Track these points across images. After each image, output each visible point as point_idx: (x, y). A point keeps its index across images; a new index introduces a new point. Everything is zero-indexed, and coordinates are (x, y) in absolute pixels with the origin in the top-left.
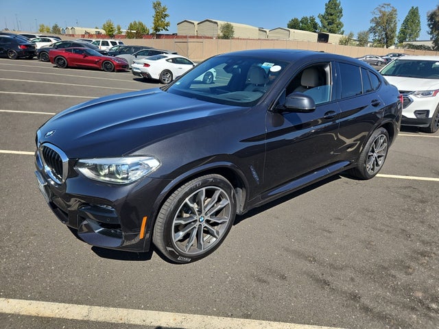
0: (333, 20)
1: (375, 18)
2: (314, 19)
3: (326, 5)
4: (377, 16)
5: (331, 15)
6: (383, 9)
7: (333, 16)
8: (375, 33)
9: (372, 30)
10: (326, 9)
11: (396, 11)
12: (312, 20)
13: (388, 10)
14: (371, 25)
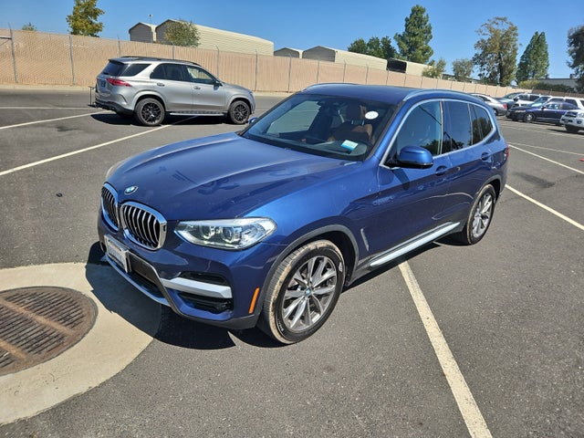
0: (416, 43)
1: (483, 41)
2: (389, 42)
3: (407, 20)
4: (486, 38)
5: (414, 35)
6: (495, 26)
7: (417, 37)
8: (482, 64)
9: (479, 60)
10: (406, 26)
11: (515, 29)
12: (386, 43)
13: (502, 28)
14: (476, 52)
